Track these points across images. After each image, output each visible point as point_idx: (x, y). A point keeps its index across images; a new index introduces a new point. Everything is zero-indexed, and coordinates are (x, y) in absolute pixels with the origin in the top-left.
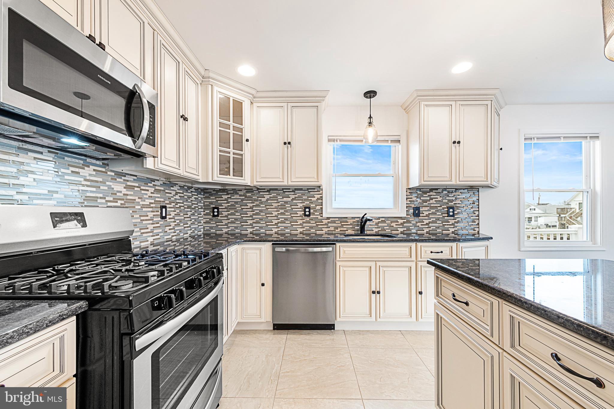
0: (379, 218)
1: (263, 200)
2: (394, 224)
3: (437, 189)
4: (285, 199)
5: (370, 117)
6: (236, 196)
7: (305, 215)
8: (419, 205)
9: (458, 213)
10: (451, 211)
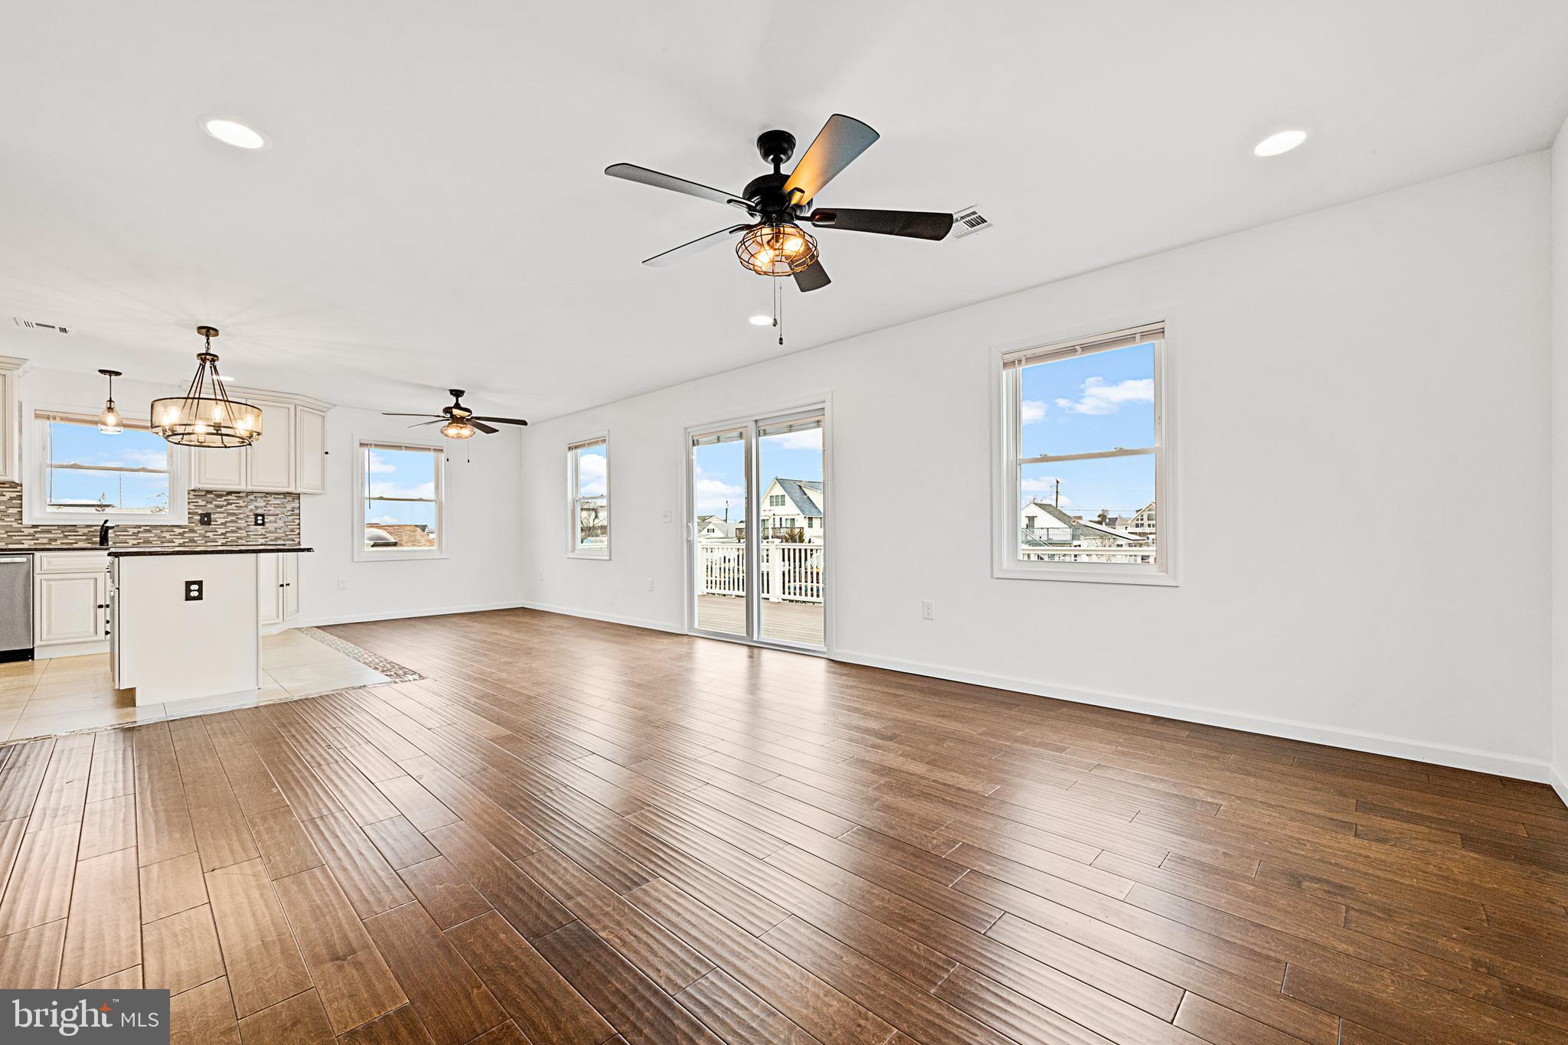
0: (140, 527)
5: (110, 401)
8: (209, 511)
9: (270, 522)
10: (260, 519)
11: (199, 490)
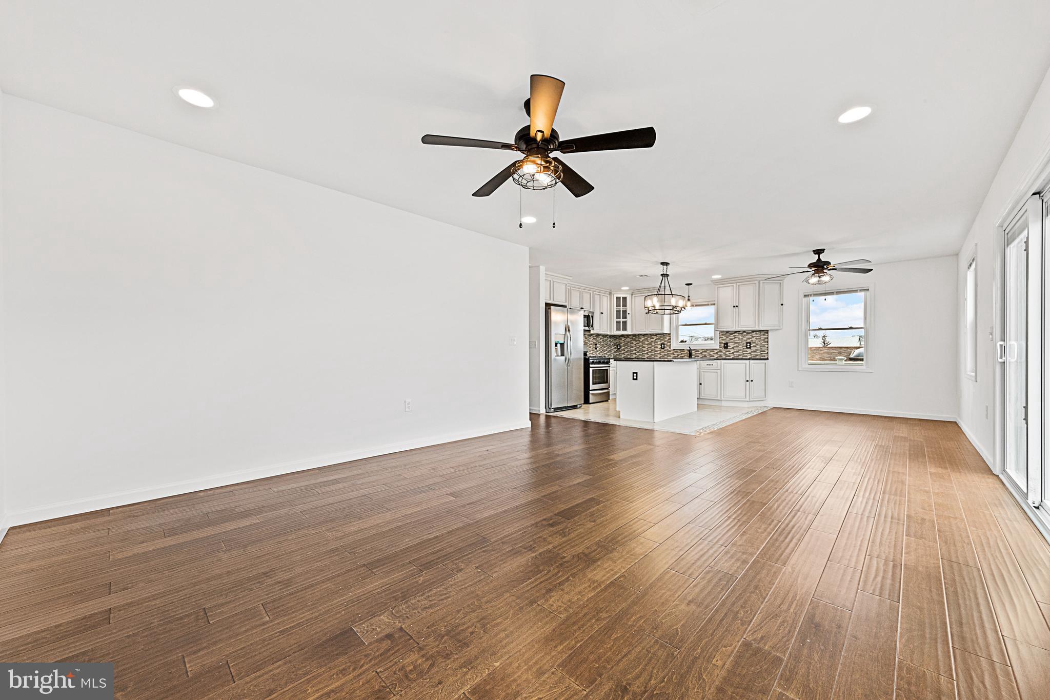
0: (702, 350)
1: (641, 340)
2: (712, 353)
3: (739, 332)
4: (652, 340)
5: (689, 296)
6: (628, 339)
7: (661, 348)
8: (728, 342)
9: (754, 346)
10: (749, 345)
11: (724, 332)
